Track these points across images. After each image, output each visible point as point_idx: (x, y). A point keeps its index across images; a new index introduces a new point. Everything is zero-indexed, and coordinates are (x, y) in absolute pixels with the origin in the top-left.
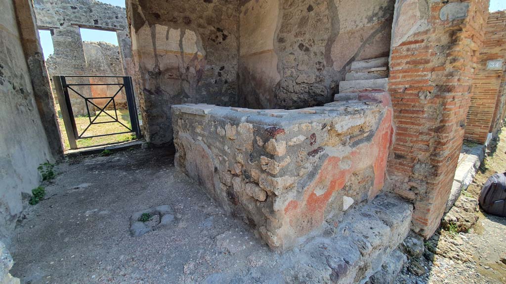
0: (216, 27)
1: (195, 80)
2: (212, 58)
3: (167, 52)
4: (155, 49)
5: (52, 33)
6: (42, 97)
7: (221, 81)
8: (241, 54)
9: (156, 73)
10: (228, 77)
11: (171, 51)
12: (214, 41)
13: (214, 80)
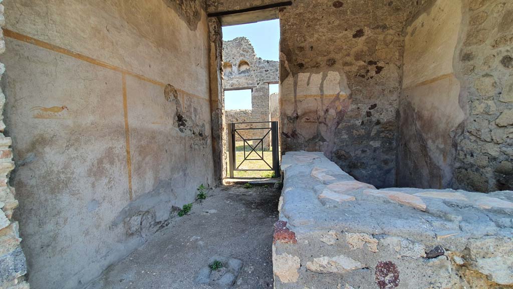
0: (367, 60)
1: (334, 123)
2: (359, 97)
3: (306, 96)
4: (295, 96)
5: (252, 91)
6: (216, 138)
7: (370, 122)
8: (404, 87)
9: (294, 118)
10: (382, 116)
11: (311, 96)
12: (363, 76)
13: (360, 121)
